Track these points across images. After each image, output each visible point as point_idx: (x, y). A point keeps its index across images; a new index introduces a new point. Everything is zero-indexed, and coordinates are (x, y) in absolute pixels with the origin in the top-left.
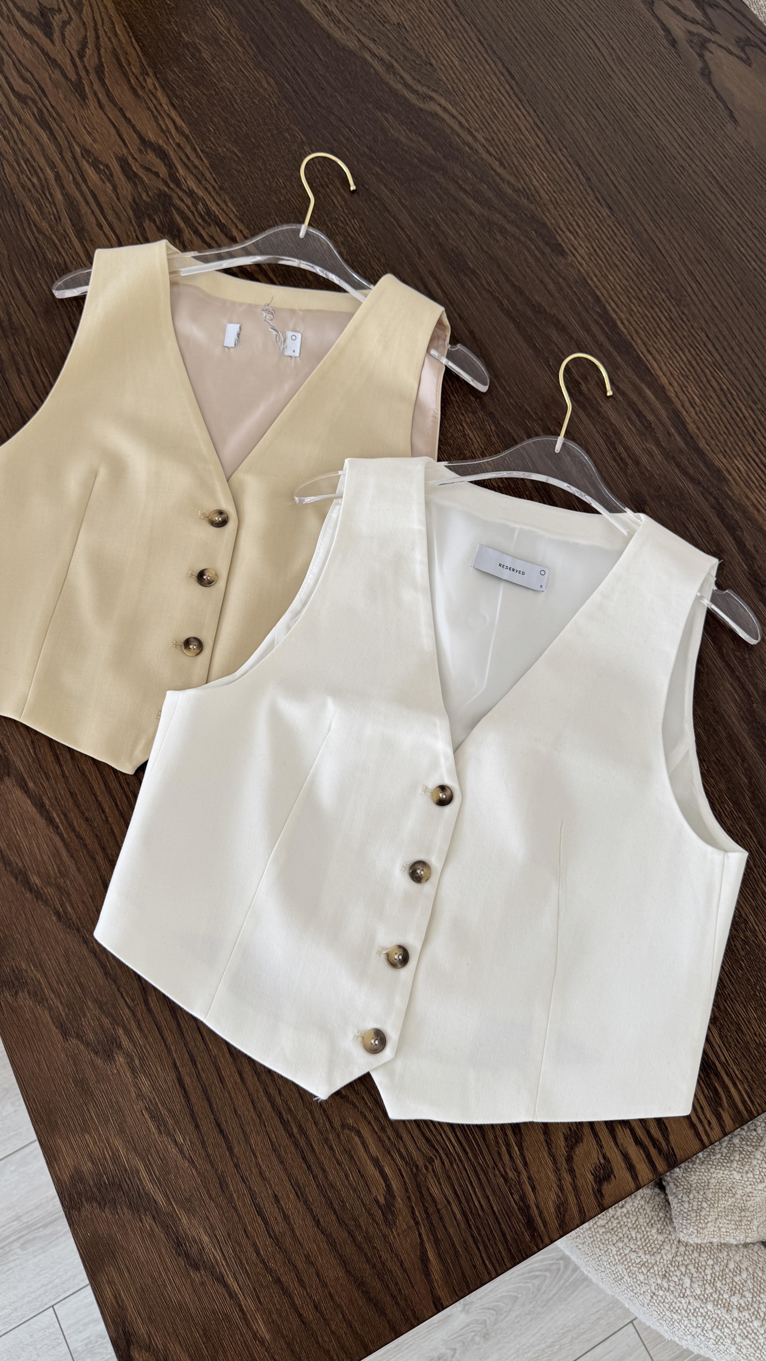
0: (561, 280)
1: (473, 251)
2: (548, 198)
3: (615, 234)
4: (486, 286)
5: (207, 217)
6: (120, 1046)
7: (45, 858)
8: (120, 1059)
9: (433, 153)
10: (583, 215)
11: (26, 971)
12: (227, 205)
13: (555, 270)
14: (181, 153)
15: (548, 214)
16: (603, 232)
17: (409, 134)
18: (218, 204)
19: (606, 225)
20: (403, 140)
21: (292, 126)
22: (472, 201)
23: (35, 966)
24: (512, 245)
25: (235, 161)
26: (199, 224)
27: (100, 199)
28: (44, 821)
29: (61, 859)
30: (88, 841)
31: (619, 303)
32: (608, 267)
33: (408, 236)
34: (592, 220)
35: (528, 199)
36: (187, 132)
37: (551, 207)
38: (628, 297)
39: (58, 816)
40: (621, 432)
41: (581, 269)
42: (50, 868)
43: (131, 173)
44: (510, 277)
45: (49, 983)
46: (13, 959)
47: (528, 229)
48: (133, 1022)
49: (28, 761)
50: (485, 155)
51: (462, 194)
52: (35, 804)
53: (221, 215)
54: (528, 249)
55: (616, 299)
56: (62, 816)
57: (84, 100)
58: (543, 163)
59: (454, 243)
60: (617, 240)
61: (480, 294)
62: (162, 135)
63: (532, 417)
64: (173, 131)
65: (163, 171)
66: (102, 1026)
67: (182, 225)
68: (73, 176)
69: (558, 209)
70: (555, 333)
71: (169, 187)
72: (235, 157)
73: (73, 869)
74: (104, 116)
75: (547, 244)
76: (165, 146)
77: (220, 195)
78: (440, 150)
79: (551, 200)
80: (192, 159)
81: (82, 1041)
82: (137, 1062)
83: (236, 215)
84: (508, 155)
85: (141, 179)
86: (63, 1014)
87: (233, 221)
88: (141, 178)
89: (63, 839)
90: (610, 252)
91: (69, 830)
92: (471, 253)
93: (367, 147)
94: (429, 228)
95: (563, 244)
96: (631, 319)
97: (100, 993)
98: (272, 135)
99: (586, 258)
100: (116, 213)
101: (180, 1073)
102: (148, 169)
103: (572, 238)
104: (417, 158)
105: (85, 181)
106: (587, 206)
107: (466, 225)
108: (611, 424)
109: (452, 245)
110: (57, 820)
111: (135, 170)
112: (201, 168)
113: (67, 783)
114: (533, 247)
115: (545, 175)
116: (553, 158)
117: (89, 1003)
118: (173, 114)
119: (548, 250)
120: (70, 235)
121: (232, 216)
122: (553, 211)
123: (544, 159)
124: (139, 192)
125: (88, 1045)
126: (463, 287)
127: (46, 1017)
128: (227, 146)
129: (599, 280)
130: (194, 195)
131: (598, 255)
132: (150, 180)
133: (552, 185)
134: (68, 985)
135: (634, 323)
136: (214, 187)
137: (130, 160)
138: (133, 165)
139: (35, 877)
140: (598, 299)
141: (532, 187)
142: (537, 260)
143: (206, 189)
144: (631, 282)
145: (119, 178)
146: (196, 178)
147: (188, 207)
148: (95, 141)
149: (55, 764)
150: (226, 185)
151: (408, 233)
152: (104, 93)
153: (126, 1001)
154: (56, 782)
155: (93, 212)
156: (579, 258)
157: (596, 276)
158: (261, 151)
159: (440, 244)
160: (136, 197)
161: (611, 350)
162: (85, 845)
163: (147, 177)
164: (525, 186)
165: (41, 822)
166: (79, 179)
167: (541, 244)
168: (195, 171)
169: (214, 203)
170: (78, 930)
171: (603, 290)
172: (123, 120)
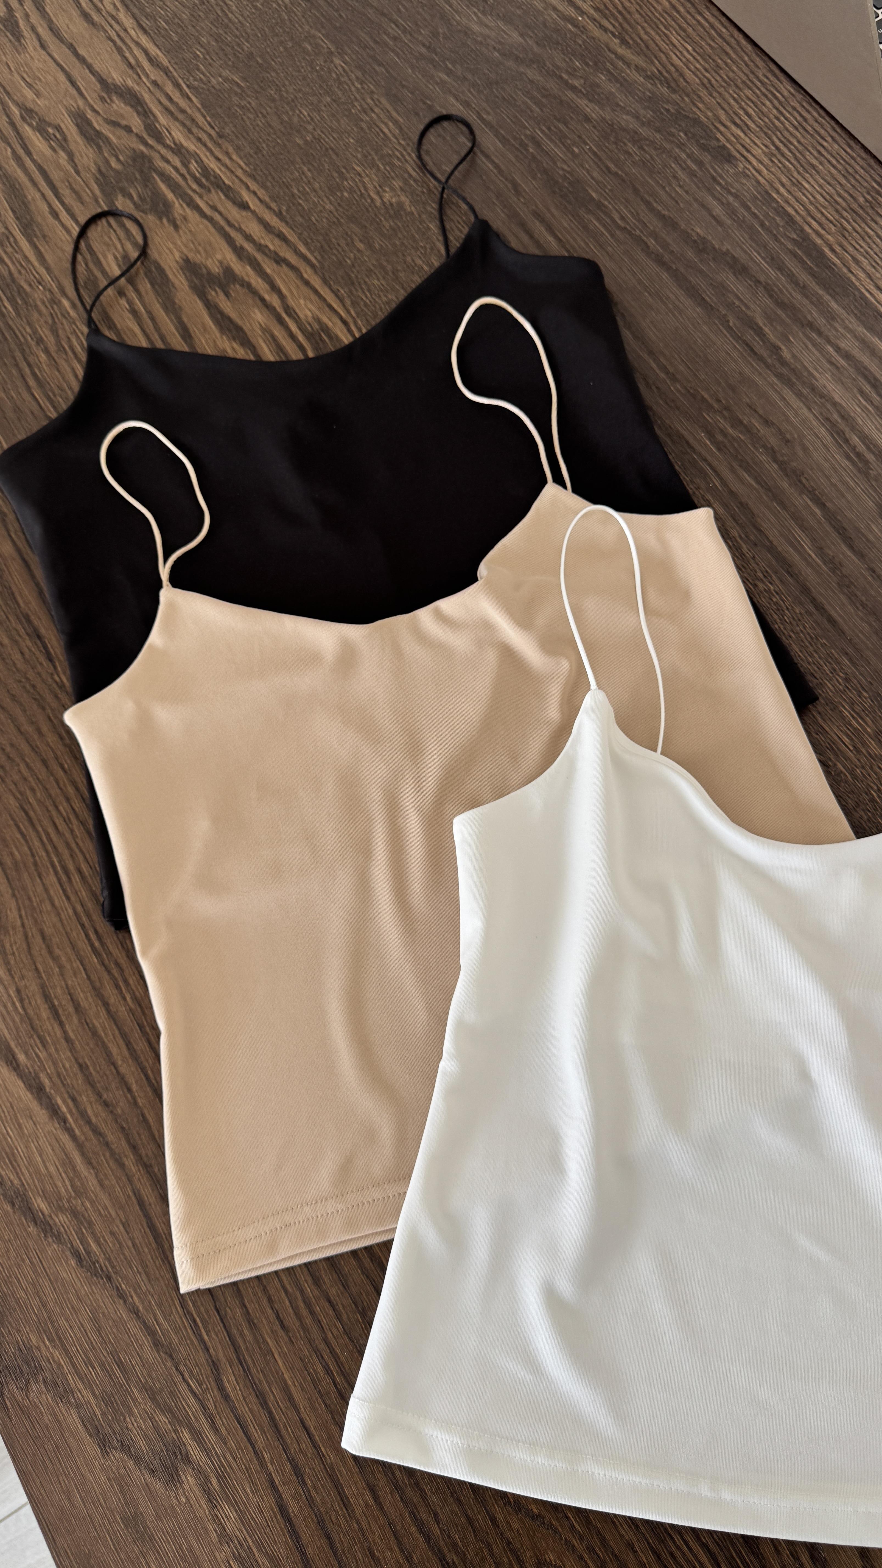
0: (731, 199)
1: (595, 174)
2: (697, 80)
3: (805, 120)
4: (619, 222)
5: (204, 180)
6: (187, 1459)
7: (52, 1169)
8: (189, 1480)
9: (521, 40)
10: (754, 99)
11: (38, 1348)
12: (231, 159)
13: (719, 184)
14: (158, 94)
15: (700, 105)
16: (786, 119)
17: (484, 19)
18: (218, 159)
19: (790, 110)
20: (475, 27)
21: (313, 32)
22: (586, 102)
23: (51, 1340)
24: (651, 157)
25: (236, 94)
26: (194, 191)
27: (51, 176)
28: (44, 1111)
29: (74, 1168)
30: (110, 1138)
31: (823, 220)
32: (801, 170)
33: (497, 166)
34: (768, 103)
35: (669, 87)
36: (165, 62)
37: (703, 93)
38: (837, 211)
39: (64, 1102)
40: (852, 414)
41: (760, 178)
42: (59, 1184)
43: (92, 132)
44: (655, 205)
45: (74, 1365)
46: (19, 1331)
47: (673, 130)
48: (202, 1418)
49: (14, 1021)
50: (597, 33)
51: (570, 94)
52: (29, 1087)
53: (225, 174)
54: (676, 159)
55: (819, 215)
56: (69, 1101)
57: (19, 41)
58: (684, 31)
59: (566, 167)
60: (809, 128)
61: (612, 236)
62: (130, 72)
63: (712, 407)
64: (146, 64)
65: (136, 123)
66: (156, 1429)
67: (170, 196)
68: (12, 148)
69: (715, 94)
70: (731, 277)
71: (146, 144)
72: (236, 89)
73: (92, 1183)
74: (48, 58)
75: (704, 148)
76: (136, 88)
77: (219, 145)
78: (530, 33)
79: (703, 84)
80: (175, 99)
81: (130, 1455)
82: (214, 1481)
83: (245, 171)
84: (632, 28)
85: (108, 141)
86: (98, 1413)
87: (241, 180)
88: (107, 138)
89: (74, 1138)
90: (800, 148)
91: (82, 1123)
92: (593, 178)
93: (424, 45)
94: (527, 150)
95: (728, 145)
96: (845, 243)
97: (150, 1375)
98: (286, 49)
99: (766, 160)
100: (76, 192)
101: (280, 1496)
102: (115, 124)
103: (742, 135)
104: (498, 51)
105: (29, 154)
106: (759, 84)
107: (580, 137)
108: (835, 404)
109: (563, 170)
110: (64, 1109)
111: (97, 128)
112: (189, 111)
113: (72, 1049)
114: (684, 156)
115: (690, 48)
116: (698, 21)
117: (135, 1391)
118: (144, 40)
119: (707, 158)
120: (14, 232)
121: (239, 173)
122: (707, 99)
123: (685, 25)
124: (105, 158)
125: (138, 1459)
126: (585, 228)
127: (73, 1419)
128: (224, 74)
129: (789, 192)
130: (183, 150)
131: (783, 155)
132: (119, 138)
133: (701, 61)
134: (102, 1365)
135: (850, 249)
136: (210, 135)
137: (90, 115)
138: (94, 121)
139: (39, 1200)
140: (791, 221)
141: (673, 69)
142: (692, 174)
143: (199, 140)
144: (838, 188)
145: (75, 142)
146: (184, 125)
147: (176, 169)
148: (38, 94)
149: (52, 1021)
150: (227, 131)
151: (497, 161)
152: (45, 25)
153: (189, 1385)
154: (56, 1050)
155: (43, 195)
156: (755, 162)
157: (783, 185)
158: (273, 74)
159: (545, 172)
160: (101, 164)
161: (821, 292)
162: (107, 1144)
163: (114, 134)
164: (660, 68)
165: (41, 1114)
166: (21, 152)
167: (696, 151)
168: (181, 117)
169: (212, 159)
170: (109, 1278)
171: (797, 205)
172: (74, 59)
